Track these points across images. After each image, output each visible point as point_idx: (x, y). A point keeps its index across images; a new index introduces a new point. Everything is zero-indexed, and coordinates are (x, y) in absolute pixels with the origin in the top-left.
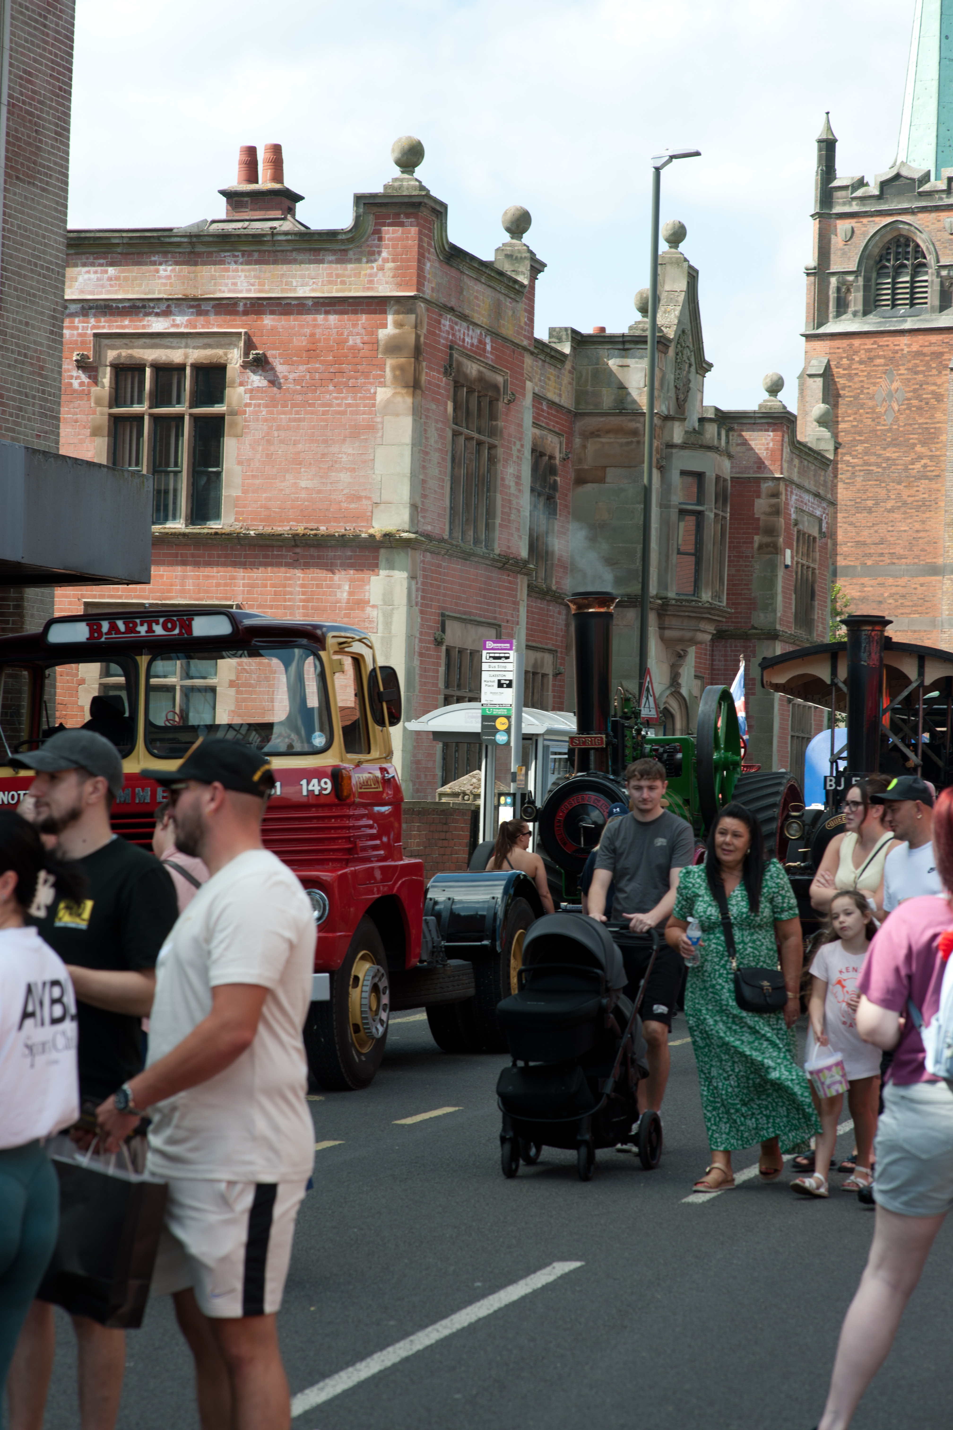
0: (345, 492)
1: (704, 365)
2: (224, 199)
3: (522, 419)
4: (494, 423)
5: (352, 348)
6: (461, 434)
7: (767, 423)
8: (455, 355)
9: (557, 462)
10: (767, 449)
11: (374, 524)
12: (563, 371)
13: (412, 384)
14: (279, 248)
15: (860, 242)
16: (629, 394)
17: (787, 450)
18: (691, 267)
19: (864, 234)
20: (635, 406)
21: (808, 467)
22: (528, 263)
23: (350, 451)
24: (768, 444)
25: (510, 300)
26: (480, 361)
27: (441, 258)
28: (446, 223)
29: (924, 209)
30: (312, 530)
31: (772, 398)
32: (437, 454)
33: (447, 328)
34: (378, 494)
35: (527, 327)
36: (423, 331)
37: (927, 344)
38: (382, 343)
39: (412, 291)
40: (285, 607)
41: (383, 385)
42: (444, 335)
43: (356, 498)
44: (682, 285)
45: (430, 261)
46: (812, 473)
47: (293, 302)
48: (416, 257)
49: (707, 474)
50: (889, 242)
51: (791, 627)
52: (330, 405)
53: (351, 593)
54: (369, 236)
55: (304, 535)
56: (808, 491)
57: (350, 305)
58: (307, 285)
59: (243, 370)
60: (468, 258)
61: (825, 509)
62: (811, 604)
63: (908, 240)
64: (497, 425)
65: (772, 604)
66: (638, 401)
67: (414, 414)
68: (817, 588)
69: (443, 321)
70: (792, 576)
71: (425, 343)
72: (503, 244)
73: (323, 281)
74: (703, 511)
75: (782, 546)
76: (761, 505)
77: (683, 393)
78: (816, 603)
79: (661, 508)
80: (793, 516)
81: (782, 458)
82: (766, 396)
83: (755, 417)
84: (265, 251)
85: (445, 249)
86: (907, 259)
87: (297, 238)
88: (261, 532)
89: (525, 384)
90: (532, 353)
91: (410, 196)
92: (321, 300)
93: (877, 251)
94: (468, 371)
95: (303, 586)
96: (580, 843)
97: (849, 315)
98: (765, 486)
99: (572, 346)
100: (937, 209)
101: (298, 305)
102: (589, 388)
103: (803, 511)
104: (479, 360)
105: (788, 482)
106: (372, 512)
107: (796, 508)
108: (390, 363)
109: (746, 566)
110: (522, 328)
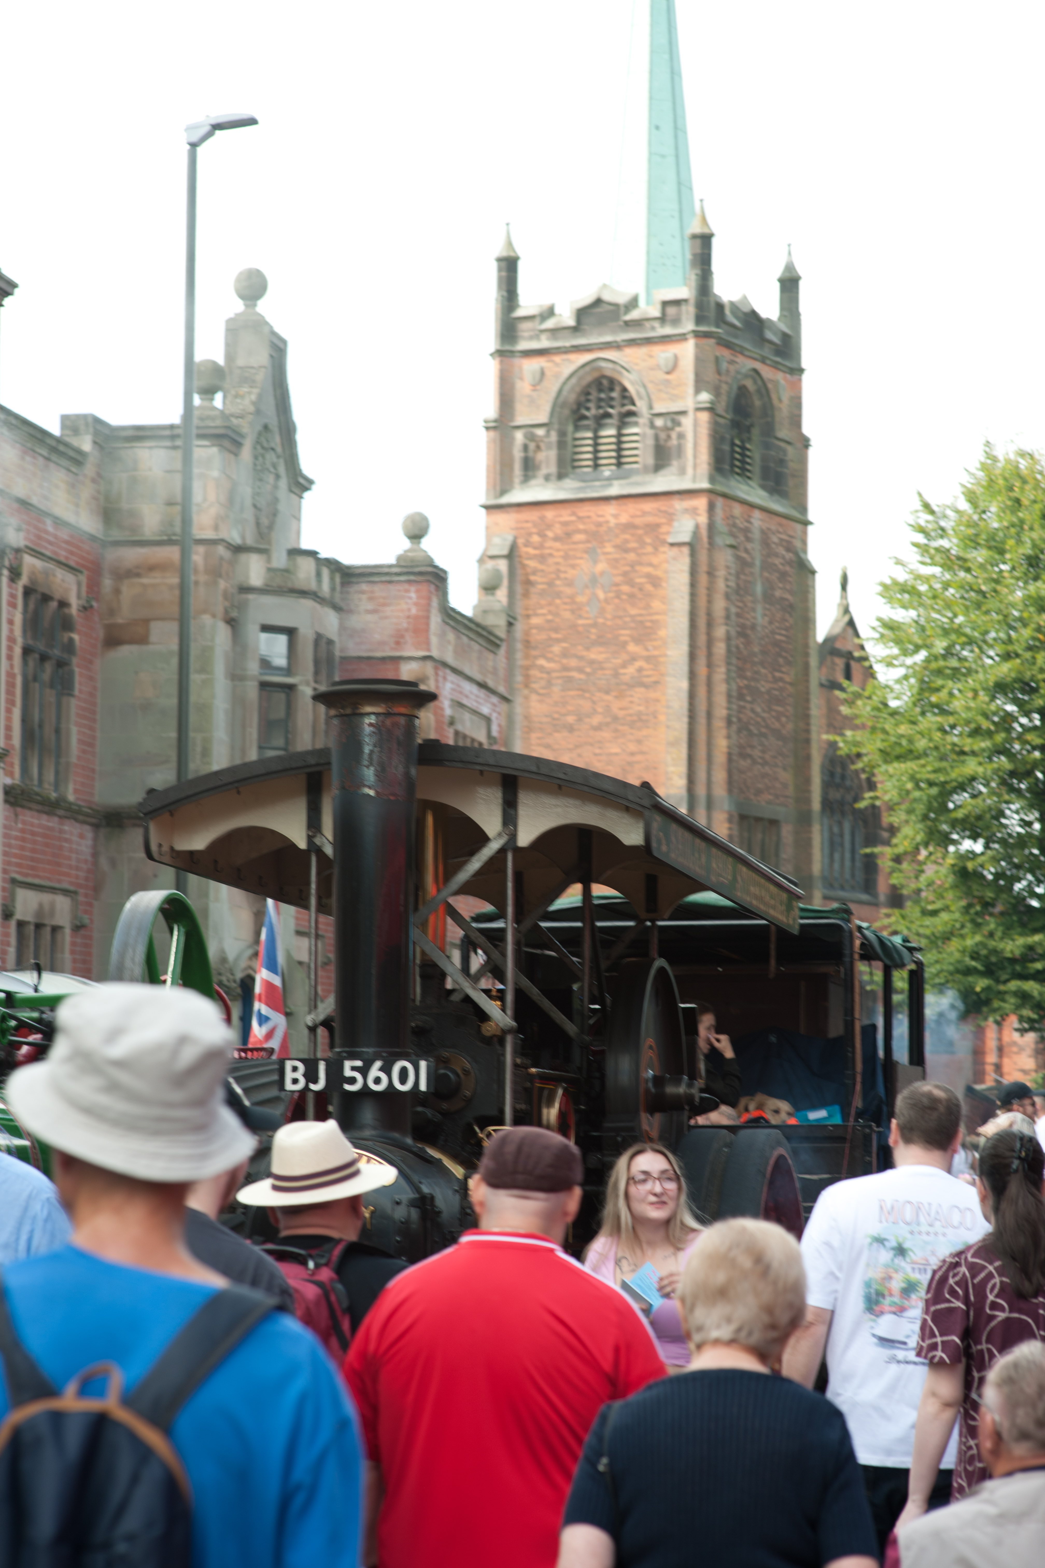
1: (301, 481)
7: (408, 581)
9: (74, 610)
10: (408, 617)
12: (81, 477)
15: (552, 387)
17: (436, 619)
18: (274, 334)
19: (557, 376)
20: (193, 531)
21: (469, 646)
24: (409, 610)
29: (632, 343)
31: (413, 546)
37: (638, 513)
44: (262, 358)
46: (475, 654)
49: (301, 630)
50: (589, 385)
56: (469, 679)
61: (494, 705)
63: (612, 384)
74: (295, 685)
77: (267, 517)
79: (232, 680)
80: (448, 712)
81: (429, 630)
82: (405, 543)
83: (390, 573)
86: (612, 407)
93: (572, 397)
97: (540, 480)
98: (407, 669)
99: (94, 442)
100: (649, 341)
102: (125, 505)
103: (461, 705)
105: (439, 663)
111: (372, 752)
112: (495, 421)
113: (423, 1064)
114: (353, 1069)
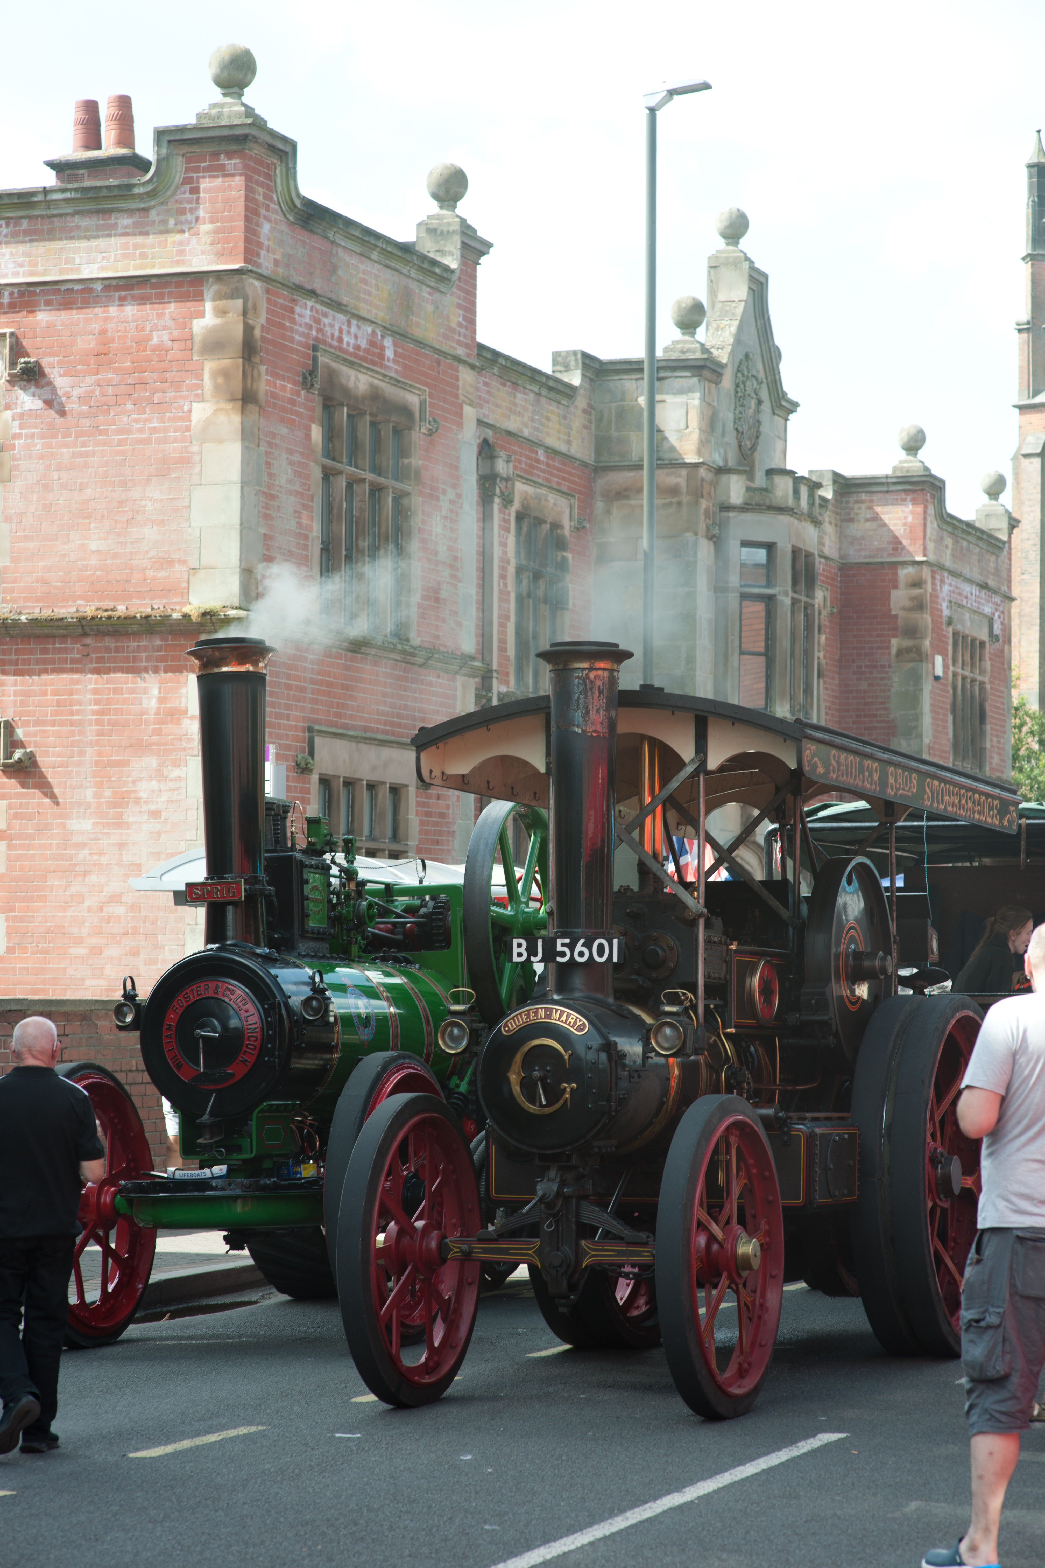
0: (150, 554)
1: (784, 403)
2: (53, 173)
3: (458, 458)
4: (406, 461)
5: (158, 348)
6: (340, 473)
7: (905, 491)
8: (323, 359)
9: (567, 532)
10: (905, 524)
11: (191, 599)
12: (572, 409)
13: (240, 396)
14: (55, 212)
16: (665, 439)
17: (932, 525)
18: (753, 268)
20: (675, 456)
21: (968, 549)
22: (457, 240)
23: (157, 495)
24: (905, 518)
25: (428, 289)
26: (372, 370)
27: (291, 218)
28: (295, 168)
30: (106, 610)
31: (910, 458)
32: (293, 499)
33: (307, 320)
34: (197, 556)
35: (463, 331)
36: (260, 321)
38: (197, 339)
39: (238, 263)
40: (72, 723)
41: (201, 399)
42: (301, 329)
43: (167, 562)
44: (740, 292)
45: (269, 221)
46: (975, 558)
47: (77, 287)
48: (243, 213)
49: (779, 545)
51: (948, 759)
52: (128, 432)
53: (162, 700)
54: (177, 188)
55: (93, 618)
56: (969, 581)
57: (153, 286)
58: (94, 261)
59: (9, 387)
60: (340, 221)
61: (997, 605)
62: (981, 730)
64: (410, 464)
65: (916, 727)
66: (678, 448)
67: (243, 439)
68: (988, 708)
69: (298, 309)
70: (947, 691)
71: (263, 339)
72: (428, 217)
73: (116, 255)
74: (775, 595)
75: (929, 651)
76: (899, 598)
77: (750, 439)
78: (988, 728)
79: (715, 592)
80: (946, 612)
81: (925, 536)
82: (903, 455)
83: (888, 484)
84: (37, 217)
85: (295, 206)
87: (78, 195)
88: (35, 616)
89: (462, 409)
90: (473, 367)
91: (231, 127)
92: (114, 282)
94: (351, 384)
95: (95, 691)
96: (198, 1065)
98: (905, 573)
99: (583, 375)
101: (83, 291)
102: (614, 433)
103: (961, 606)
104: (368, 369)
105: (937, 567)
106: (188, 582)
107: (950, 602)
108: (209, 366)
109: (882, 679)
110: (453, 331)
112: (1028, 323)
113: (615, 941)
114: (563, 945)
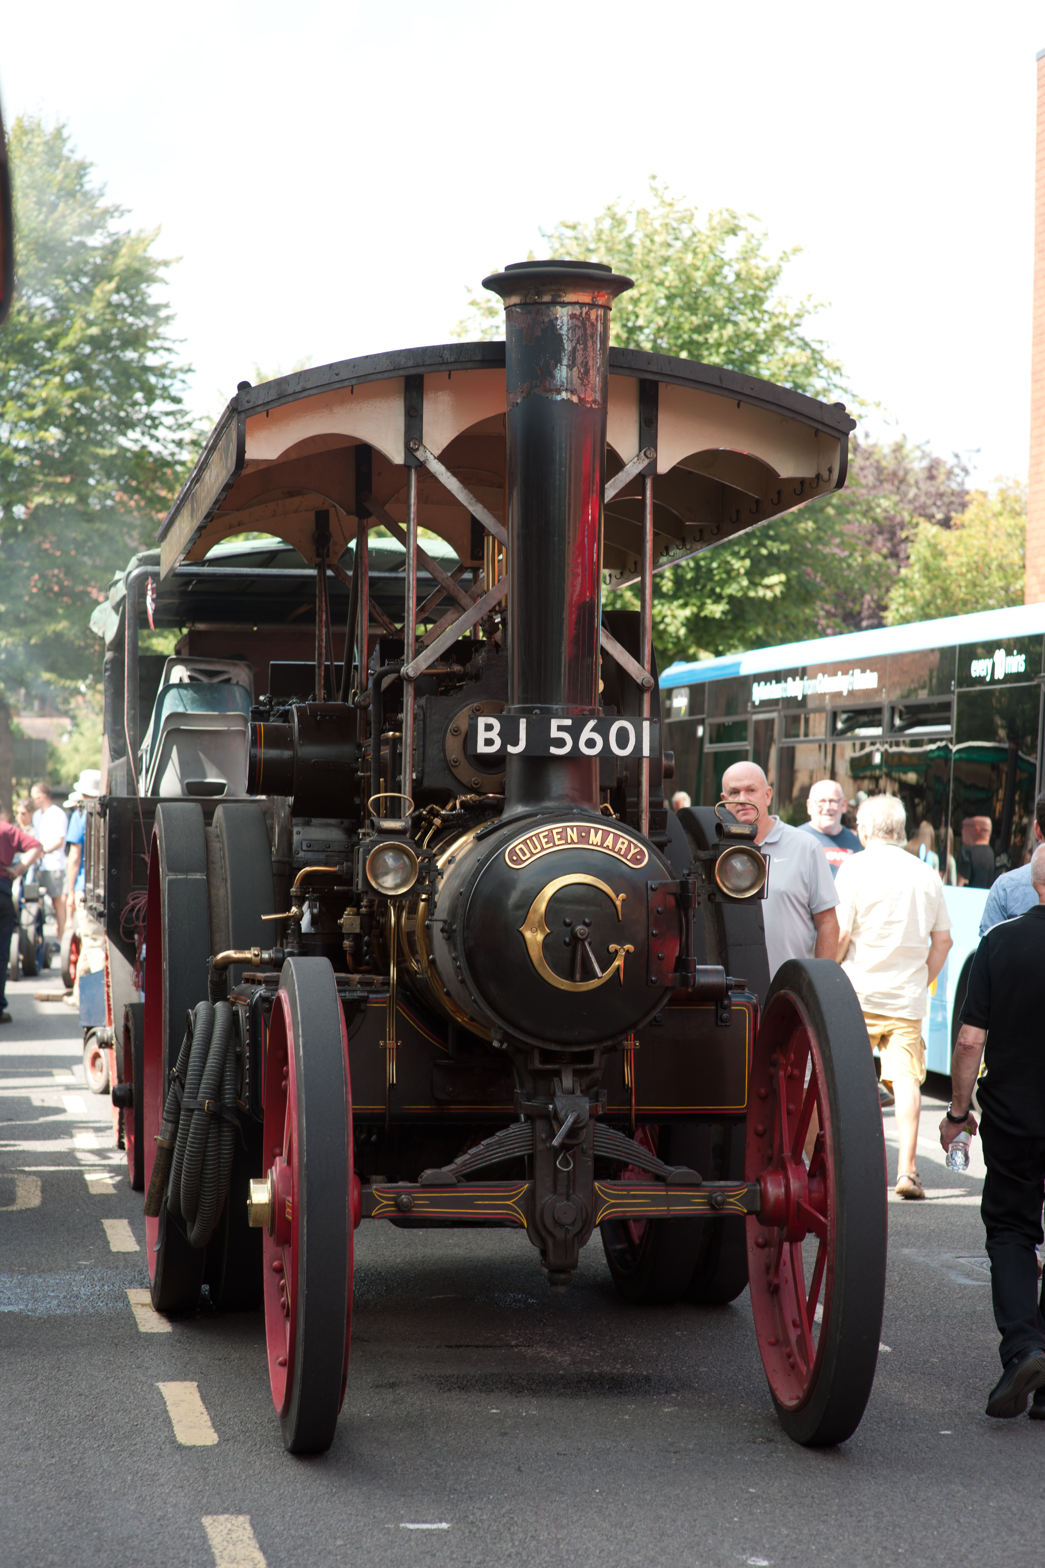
111: (574, 350)
113: (646, 725)
114: (560, 728)
